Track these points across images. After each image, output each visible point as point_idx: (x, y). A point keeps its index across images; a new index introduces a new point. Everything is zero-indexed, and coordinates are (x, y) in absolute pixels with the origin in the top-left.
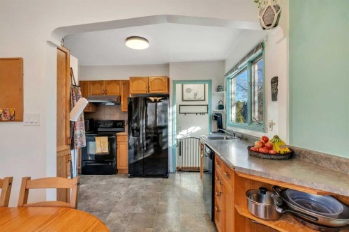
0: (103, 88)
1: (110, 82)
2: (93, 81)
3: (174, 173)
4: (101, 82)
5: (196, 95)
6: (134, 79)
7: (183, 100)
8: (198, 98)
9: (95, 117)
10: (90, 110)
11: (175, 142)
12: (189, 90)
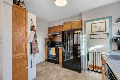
0: (55, 29)
1: (57, 27)
2: (52, 27)
3: (85, 70)
4: (54, 27)
5: (100, 29)
6: (65, 23)
7: (92, 32)
8: (101, 30)
9: (54, 40)
10: (52, 38)
11: (86, 54)
12: (95, 27)
